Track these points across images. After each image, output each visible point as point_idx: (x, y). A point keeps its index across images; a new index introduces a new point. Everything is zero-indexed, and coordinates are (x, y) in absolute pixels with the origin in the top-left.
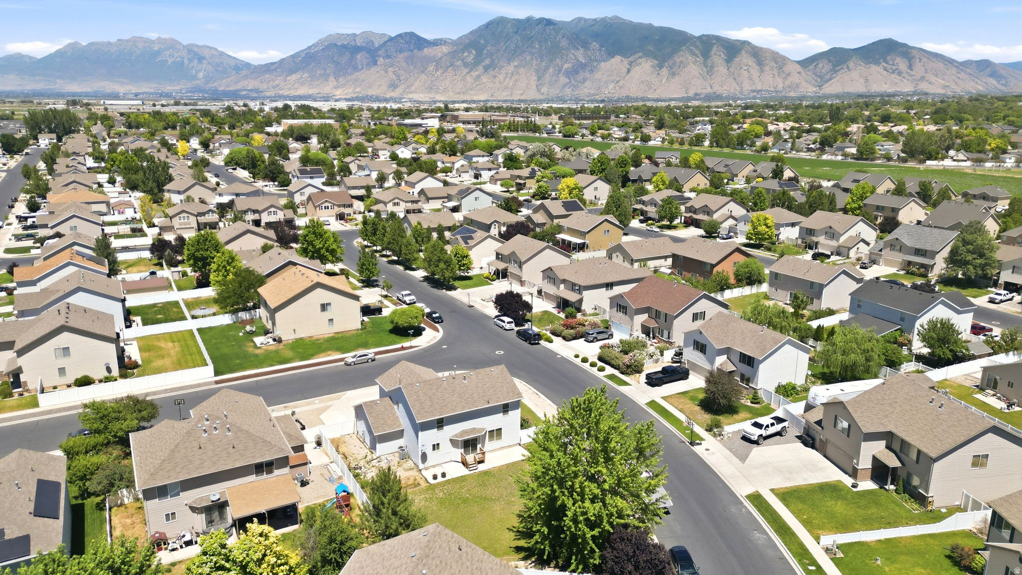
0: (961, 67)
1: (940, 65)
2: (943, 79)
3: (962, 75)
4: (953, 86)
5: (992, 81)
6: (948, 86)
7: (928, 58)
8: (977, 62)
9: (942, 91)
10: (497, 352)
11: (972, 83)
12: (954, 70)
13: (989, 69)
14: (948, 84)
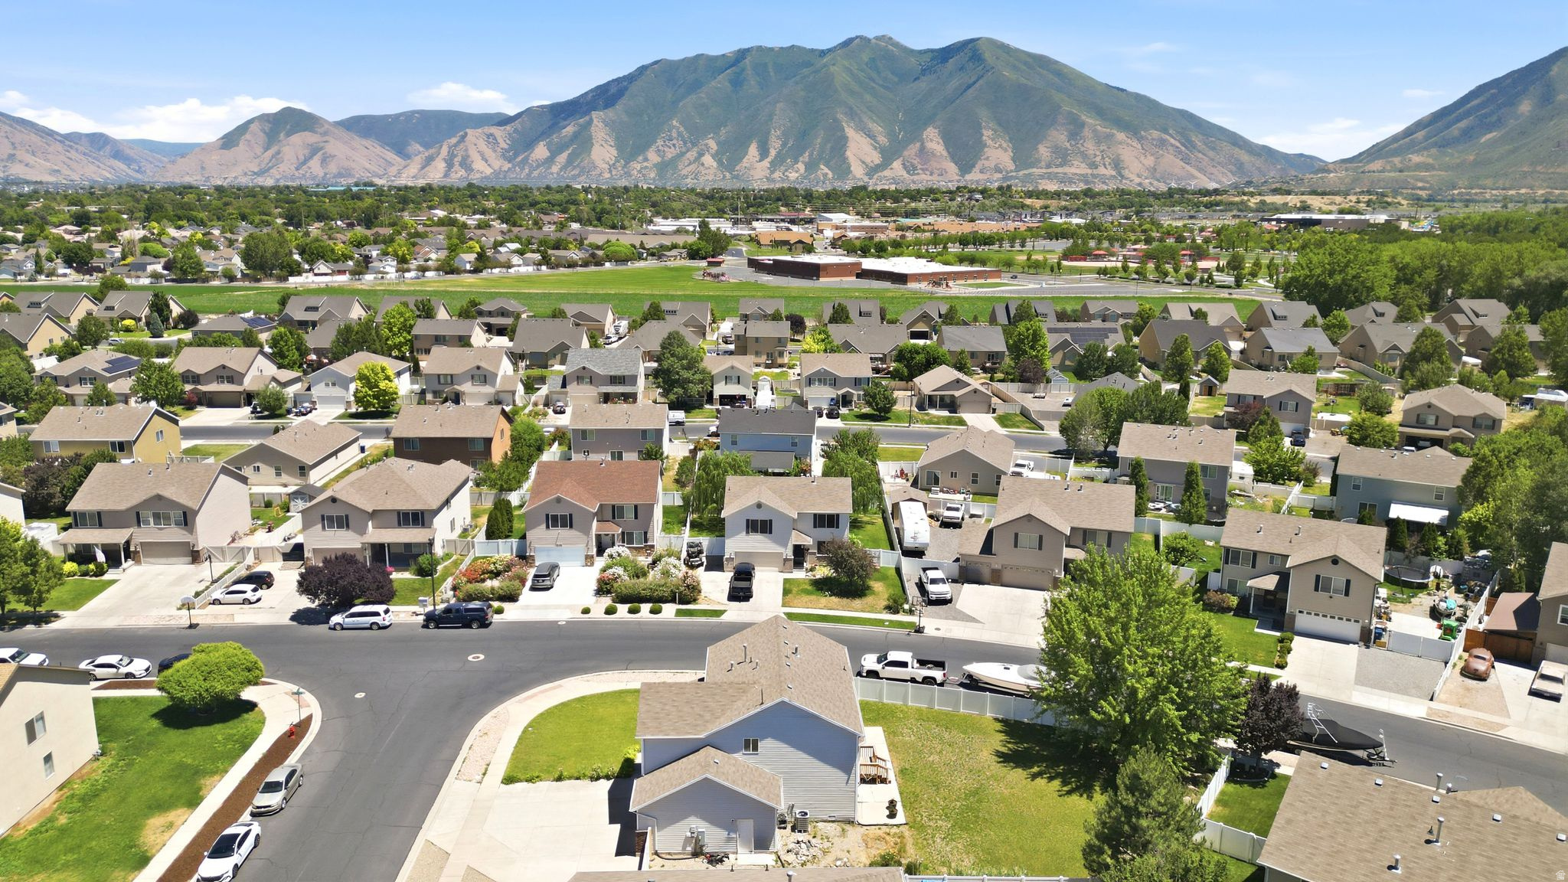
0: (67, 143)
1: (34, 138)
2: (47, 160)
3: (73, 154)
4: (66, 171)
5: (119, 165)
6: (58, 171)
7: (11, 126)
8: (87, 135)
9: (52, 179)
10: (470, 658)
11: (93, 168)
12: (59, 147)
13: (108, 147)
14: (56, 168)
